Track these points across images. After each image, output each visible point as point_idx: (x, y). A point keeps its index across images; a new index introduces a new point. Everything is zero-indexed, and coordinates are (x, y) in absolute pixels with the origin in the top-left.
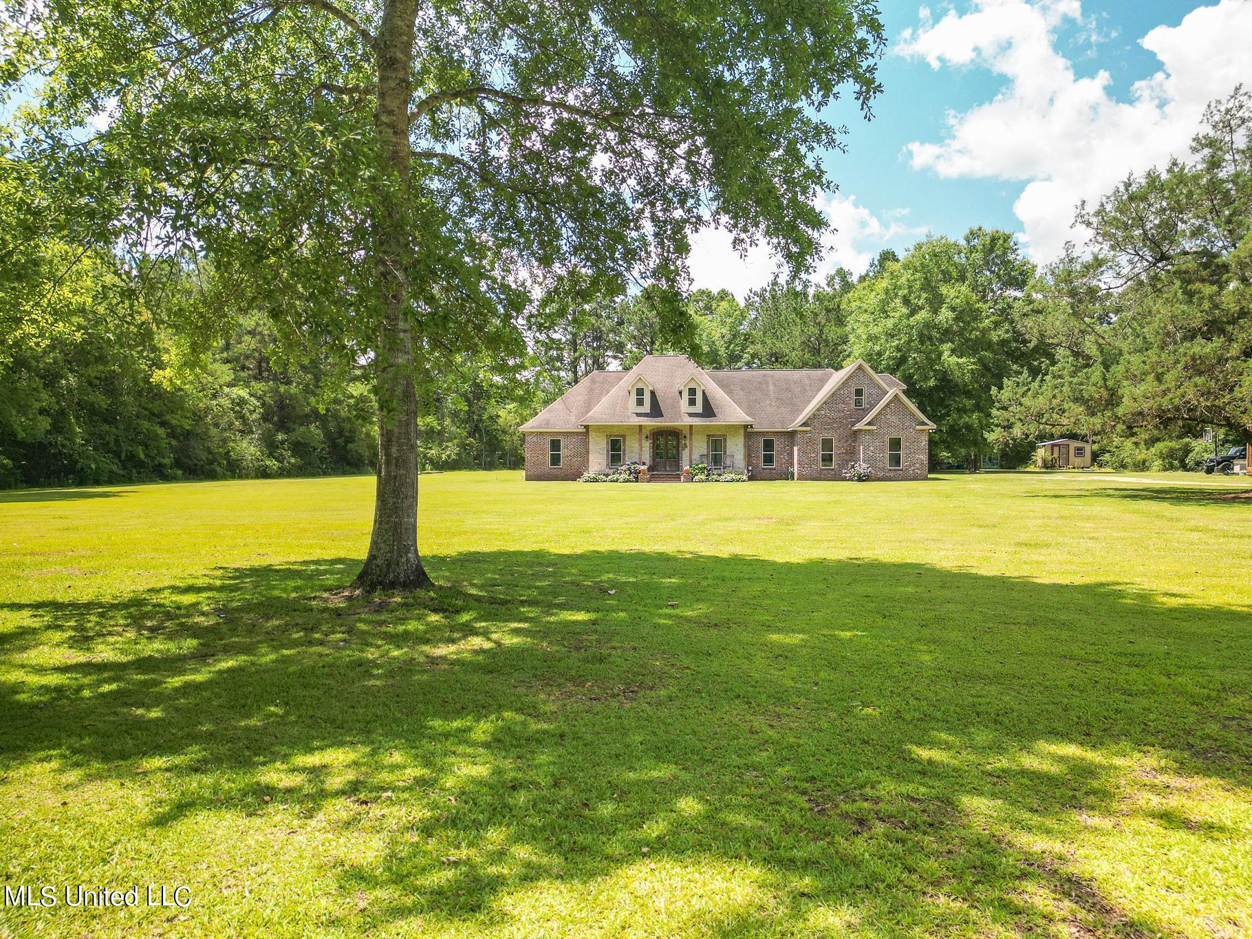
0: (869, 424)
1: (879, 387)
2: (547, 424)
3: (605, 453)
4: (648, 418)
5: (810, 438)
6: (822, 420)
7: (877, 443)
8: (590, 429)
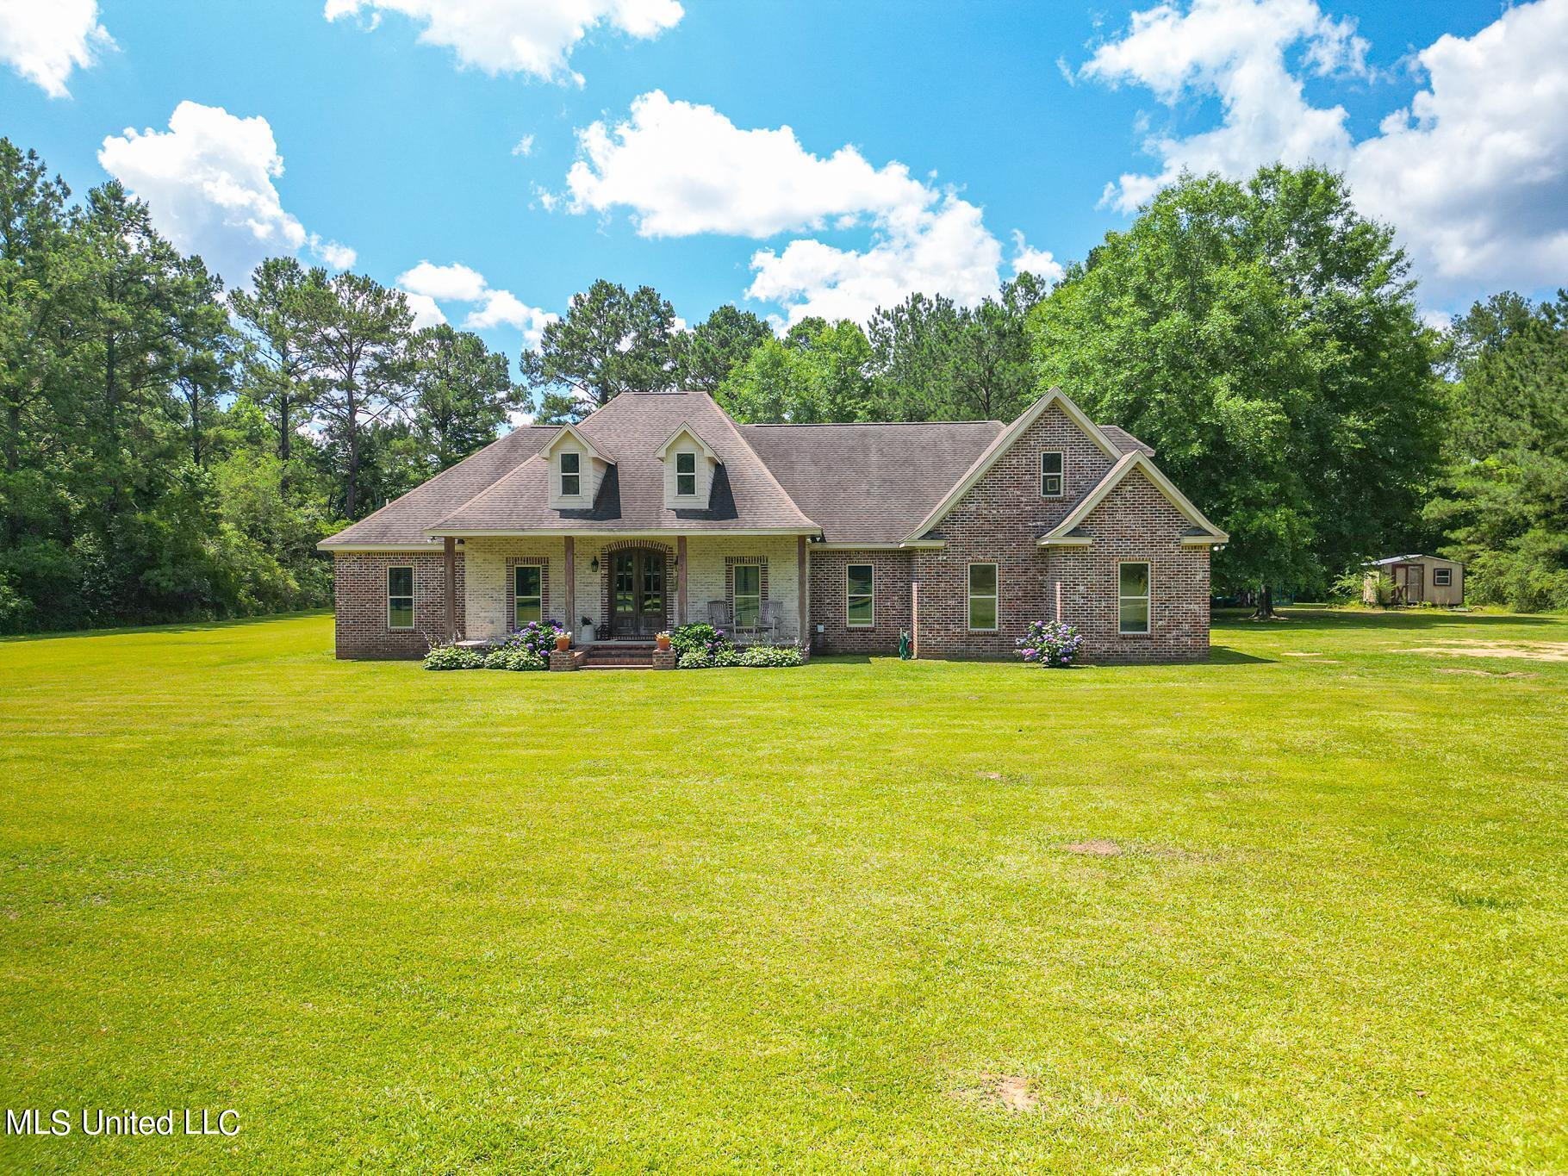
0: (1075, 532)
1: (1097, 450)
2: (384, 534)
3: (504, 597)
4: (584, 522)
5: (945, 565)
6: (971, 524)
7: (1093, 577)
8: (471, 546)
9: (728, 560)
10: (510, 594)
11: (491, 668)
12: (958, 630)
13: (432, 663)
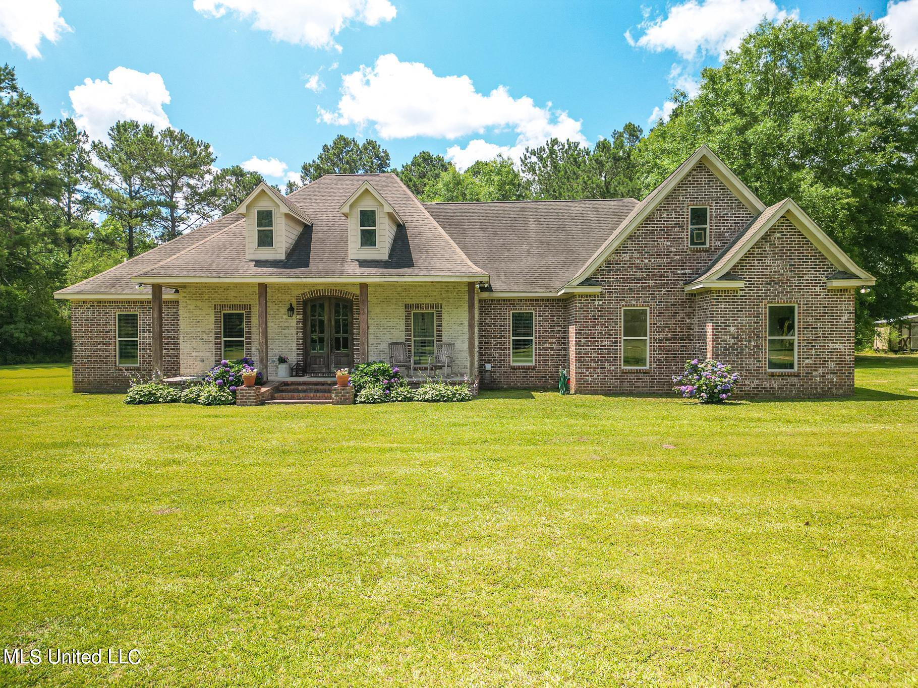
0: (727, 276)
1: (740, 204)
2: (113, 285)
3: (212, 339)
4: (275, 270)
5: (601, 309)
6: (625, 272)
7: (744, 320)
8: (184, 295)
9: (408, 307)
10: (217, 336)
11: (185, 402)
12: (613, 368)
13: (131, 397)
